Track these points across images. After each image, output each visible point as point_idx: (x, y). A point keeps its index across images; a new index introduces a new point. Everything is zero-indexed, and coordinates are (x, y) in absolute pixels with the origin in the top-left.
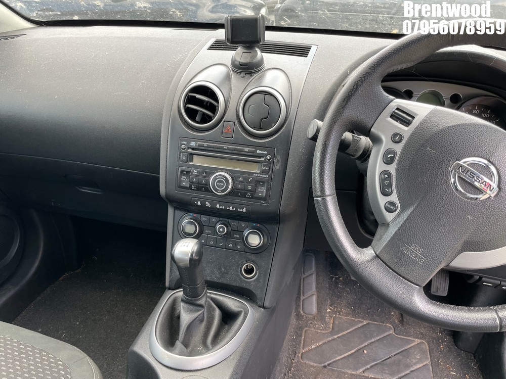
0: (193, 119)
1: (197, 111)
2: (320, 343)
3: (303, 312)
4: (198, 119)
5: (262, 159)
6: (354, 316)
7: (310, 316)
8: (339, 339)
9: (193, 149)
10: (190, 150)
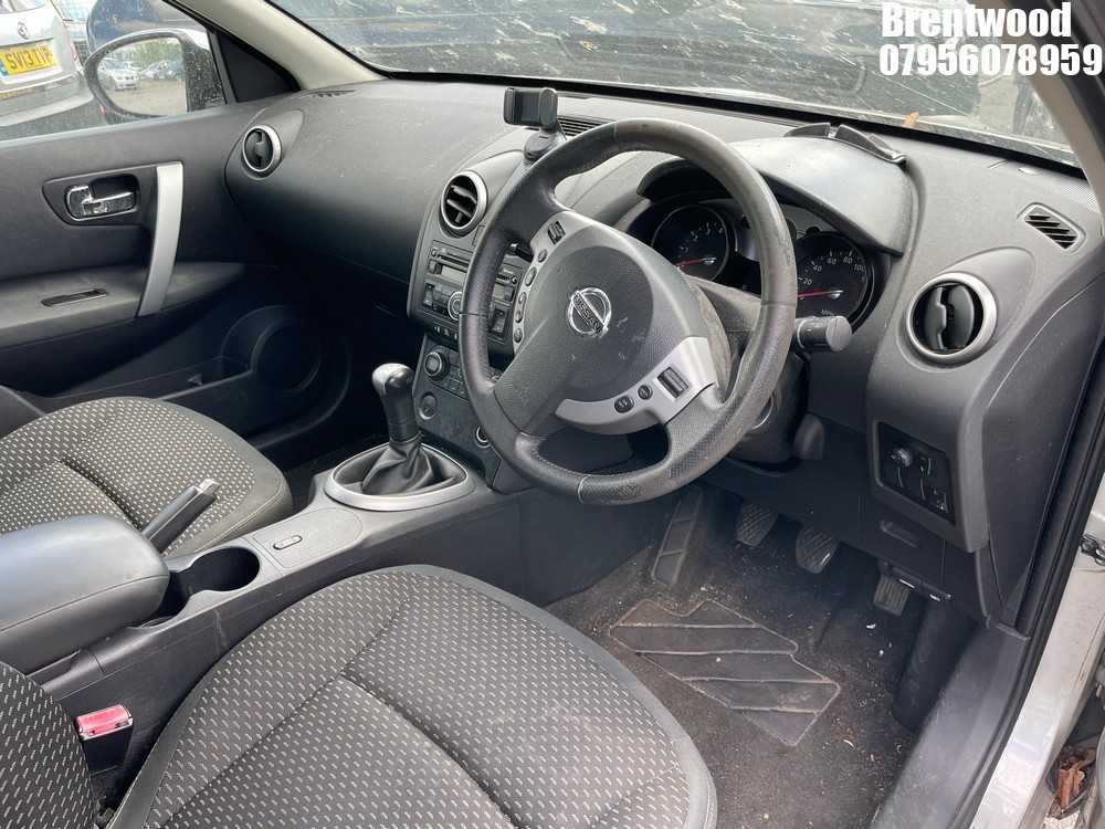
0: (452, 219)
1: (458, 212)
2: (655, 625)
3: (656, 574)
4: (457, 220)
5: (507, 282)
6: (742, 611)
7: (664, 585)
8: (690, 631)
9: (445, 258)
10: (440, 259)
